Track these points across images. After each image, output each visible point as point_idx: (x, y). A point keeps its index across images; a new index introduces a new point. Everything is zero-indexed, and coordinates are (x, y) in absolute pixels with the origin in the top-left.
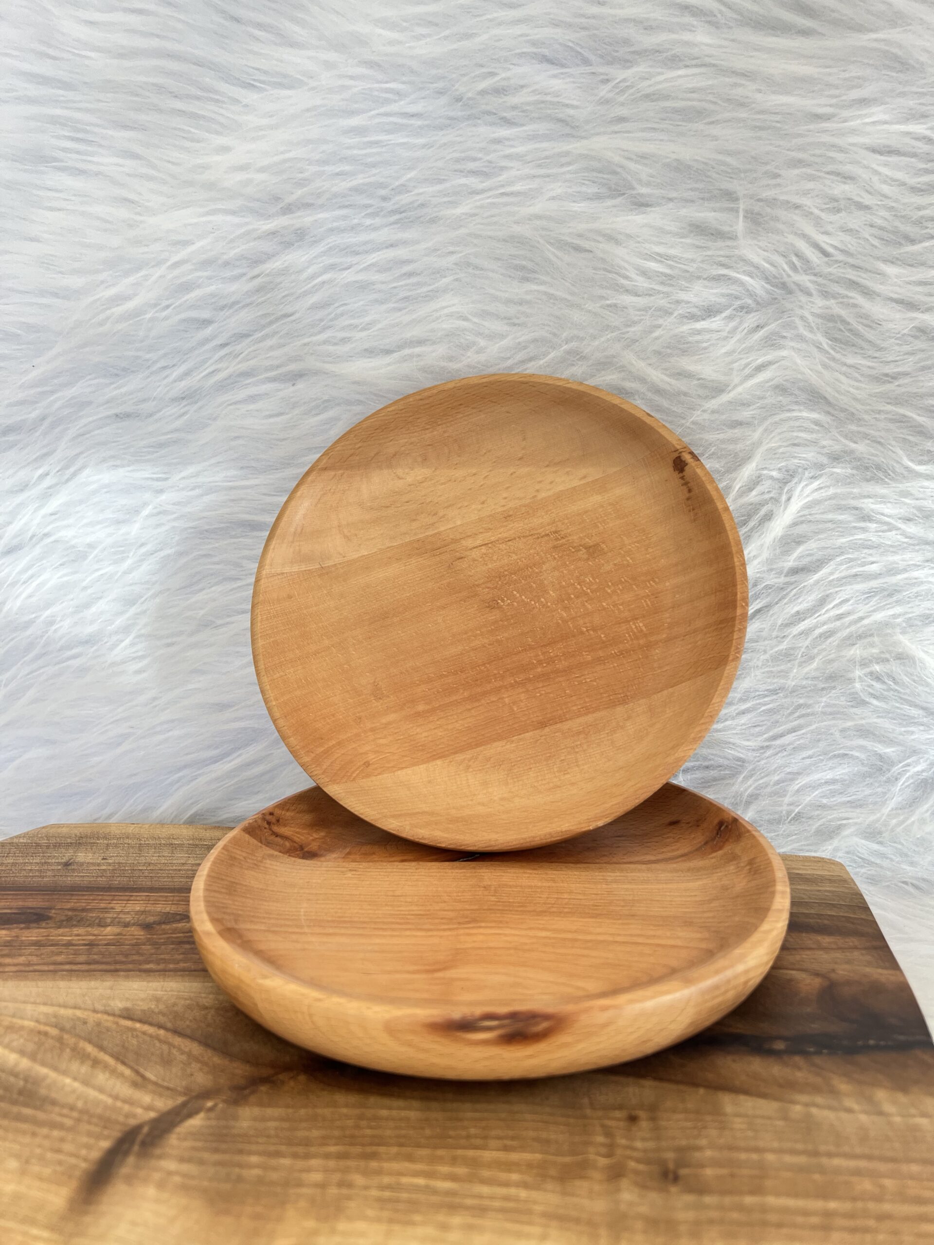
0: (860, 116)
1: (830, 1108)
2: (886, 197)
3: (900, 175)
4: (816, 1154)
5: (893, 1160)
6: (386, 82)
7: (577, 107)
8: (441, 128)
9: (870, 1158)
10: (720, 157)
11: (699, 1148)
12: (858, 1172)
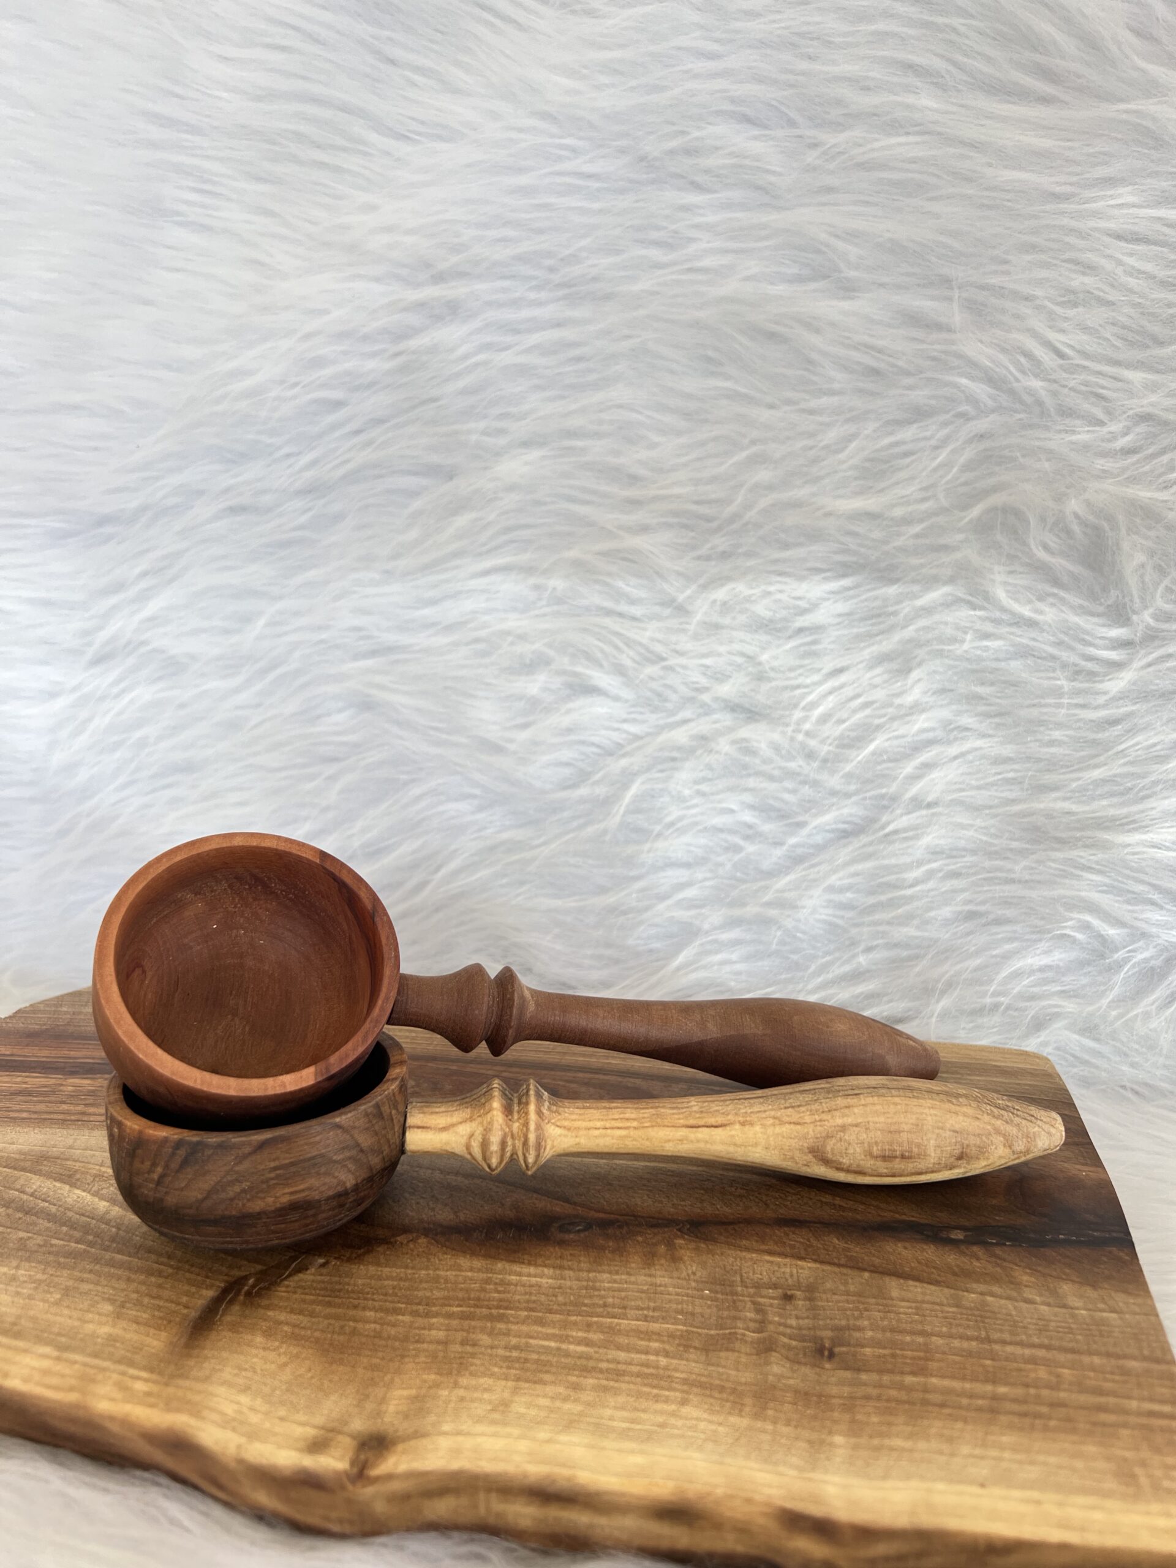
0: (1103, 198)
1: (1008, 1298)
2: (1131, 291)
3: (1149, 267)
4: (988, 1340)
5: (1073, 1351)
6: (561, 137)
7: (780, 174)
8: (622, 191)
9: (1048, 1348)
10: (942, 239)
11: (860, 1329)
12: (1033, 1361)
